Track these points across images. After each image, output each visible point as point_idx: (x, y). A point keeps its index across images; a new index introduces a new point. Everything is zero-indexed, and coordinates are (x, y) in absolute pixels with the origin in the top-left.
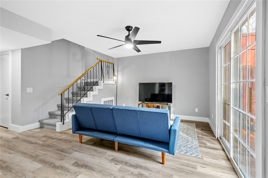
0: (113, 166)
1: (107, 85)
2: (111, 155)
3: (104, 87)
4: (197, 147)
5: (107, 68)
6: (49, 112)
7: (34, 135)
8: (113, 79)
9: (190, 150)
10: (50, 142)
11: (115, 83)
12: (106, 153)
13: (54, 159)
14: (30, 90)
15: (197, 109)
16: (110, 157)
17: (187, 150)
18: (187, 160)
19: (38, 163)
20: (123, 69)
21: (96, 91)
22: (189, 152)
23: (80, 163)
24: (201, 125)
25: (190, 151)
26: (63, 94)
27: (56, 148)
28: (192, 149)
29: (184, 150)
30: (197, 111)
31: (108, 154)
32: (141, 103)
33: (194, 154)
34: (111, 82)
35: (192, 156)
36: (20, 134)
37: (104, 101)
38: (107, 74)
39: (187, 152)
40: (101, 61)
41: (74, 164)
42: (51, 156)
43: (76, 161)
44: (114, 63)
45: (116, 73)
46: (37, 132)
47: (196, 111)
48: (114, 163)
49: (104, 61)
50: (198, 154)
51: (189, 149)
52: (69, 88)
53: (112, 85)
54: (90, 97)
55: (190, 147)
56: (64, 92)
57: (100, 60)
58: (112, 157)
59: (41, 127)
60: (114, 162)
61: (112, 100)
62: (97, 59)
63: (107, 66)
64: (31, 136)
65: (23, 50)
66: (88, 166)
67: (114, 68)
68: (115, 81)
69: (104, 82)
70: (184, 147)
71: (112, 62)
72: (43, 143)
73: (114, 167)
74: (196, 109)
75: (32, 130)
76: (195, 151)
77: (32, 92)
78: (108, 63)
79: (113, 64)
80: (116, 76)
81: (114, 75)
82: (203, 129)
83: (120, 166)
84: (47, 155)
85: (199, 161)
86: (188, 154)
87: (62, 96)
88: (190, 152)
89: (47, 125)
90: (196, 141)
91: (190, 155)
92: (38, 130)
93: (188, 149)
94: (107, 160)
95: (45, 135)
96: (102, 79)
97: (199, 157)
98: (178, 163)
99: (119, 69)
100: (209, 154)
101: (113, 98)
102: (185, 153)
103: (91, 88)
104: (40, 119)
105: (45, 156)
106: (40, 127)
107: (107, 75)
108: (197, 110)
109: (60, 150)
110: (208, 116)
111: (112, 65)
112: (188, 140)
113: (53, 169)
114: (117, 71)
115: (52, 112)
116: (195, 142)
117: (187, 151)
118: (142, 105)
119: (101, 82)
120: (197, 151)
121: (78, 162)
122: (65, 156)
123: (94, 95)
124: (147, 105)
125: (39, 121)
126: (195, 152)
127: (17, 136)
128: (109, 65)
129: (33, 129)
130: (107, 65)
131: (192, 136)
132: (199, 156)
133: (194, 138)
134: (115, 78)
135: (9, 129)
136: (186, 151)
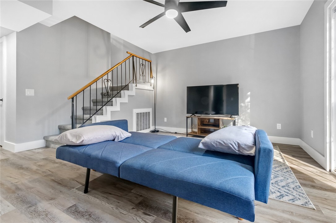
0: (140, 217)
1: (141, 90)
2: (138, 195)
3: (136, 93)
4: (298, 187)
5: (142, 66)
6: (59, 126)
7: (32, 157)
8: (149, 84)
9: (286, 191)
10: (48, 168)
11: (153, 88)
12: (132, 190)
13: (40, 197)
14: (29, 92)
15: (280, 124)
16: (137, 198)
17: (279, 190)
18: (288, 213)
19: (11, 203)
20: (164, 69)
21: (125, 97)
22: (287, 195)
23: (81, 207)
24: (288, 149)
25: (288, 193)
26: (75, 98)
27: (53, 178)
28: (290, 189)
29: (274, 191)
30: (280, 128)
31: (135, 192)
32: (191, 116)
33: (297, 200)
34: (147, 87)
35: (293, 203)
36: (14, 155)
37: (137, 113)
38: (142, 75)
39: (282, 196)
40: (133, 56)
41: (71, 208)
42: (38, 191)
43: (75, 203)
44: (151, 61)
45: (154, 75)
46: (38, 153)
47: (278, 128)
48: (142, 211)
49: (136, 57)
50: (306, 201)
51: (283, 189)
52: (83, 90)
53: (148, 91)
54: (116, 105)
55: (285, 186)
56: (76, 95)
57: (131, 55)
58: (140, 199)
59: (47, 147)
60: (142, 209)
61: (149, 113)
62: (127, 52)
63: (141, 65)
64: (27, 158)
65: (18, 34)
66: (93, 215)
67: (152, 67)
68: (152, 86)
69: (136, 86)
70: (273, 185)
71: (148, 59)
72: (37, 170)
73: (141, 220)
74: (278, 124)
75: (33, 149)
76: (298, 193)
77: (34, 95)
78: (143, 59)
79: (151, 63)
80: (154, 78)
81: (152, 77)
82: (295, 155)
83: (154, 218)
84: (32, 190)
85: (314, 217)
86: (286, 199)
87: (73, 101)
88: (289, 195)
89: (54, 144)
90: (291, 175)
91: (291, 202)
92: (40, 150)
93: (281, 188)
94: (130, 203)
95: (47, 157)
96: (135, 81)
97: (310, 206)
98: (271, 218)
99: (159, 69)
100: (328, 201)
101: (150, 110)
102: (279, 197)
103: (118, 93)
104: (46, 135)
105: (29, 190)
106: (45, 146)
107: (141, 77)
108: (279, 126)
109: (56, 181)
110: (299, 135)
111: (149, 63)
112: (277, 173)
113: (30, 216)
114: (156, 72)
115: (63, 126)
116: (289, 176)
117: (280, 192)
118: (192, 118)
119: (132, 86)
120: (302, 195)
121: (79, 204)
122: (61, 192)
123: (121, 104)
124: (199, 118)
125: (44, 138)
126: (298, 196)
127: (8, 158)
128: (144, 63)
129: (35, 149)
130: (141, 62)
131: (281, 166)
132: (311, 204)
133: (285, 171)
134: (152, 81)
135: (3, 148)
136: (279, 194)
